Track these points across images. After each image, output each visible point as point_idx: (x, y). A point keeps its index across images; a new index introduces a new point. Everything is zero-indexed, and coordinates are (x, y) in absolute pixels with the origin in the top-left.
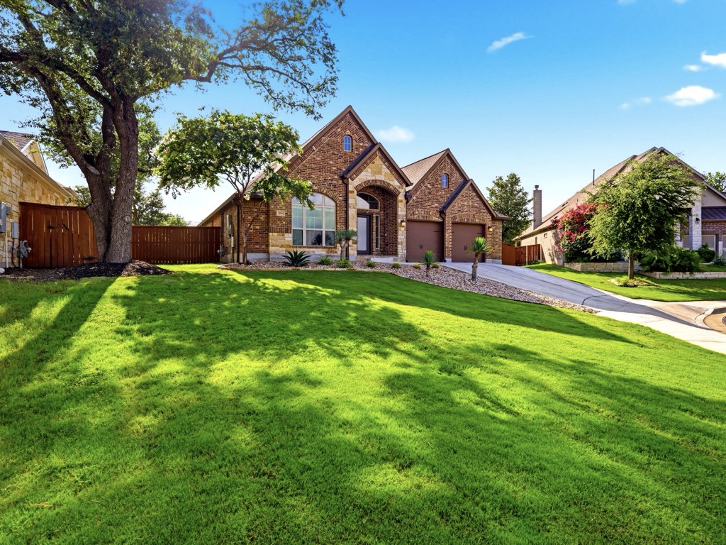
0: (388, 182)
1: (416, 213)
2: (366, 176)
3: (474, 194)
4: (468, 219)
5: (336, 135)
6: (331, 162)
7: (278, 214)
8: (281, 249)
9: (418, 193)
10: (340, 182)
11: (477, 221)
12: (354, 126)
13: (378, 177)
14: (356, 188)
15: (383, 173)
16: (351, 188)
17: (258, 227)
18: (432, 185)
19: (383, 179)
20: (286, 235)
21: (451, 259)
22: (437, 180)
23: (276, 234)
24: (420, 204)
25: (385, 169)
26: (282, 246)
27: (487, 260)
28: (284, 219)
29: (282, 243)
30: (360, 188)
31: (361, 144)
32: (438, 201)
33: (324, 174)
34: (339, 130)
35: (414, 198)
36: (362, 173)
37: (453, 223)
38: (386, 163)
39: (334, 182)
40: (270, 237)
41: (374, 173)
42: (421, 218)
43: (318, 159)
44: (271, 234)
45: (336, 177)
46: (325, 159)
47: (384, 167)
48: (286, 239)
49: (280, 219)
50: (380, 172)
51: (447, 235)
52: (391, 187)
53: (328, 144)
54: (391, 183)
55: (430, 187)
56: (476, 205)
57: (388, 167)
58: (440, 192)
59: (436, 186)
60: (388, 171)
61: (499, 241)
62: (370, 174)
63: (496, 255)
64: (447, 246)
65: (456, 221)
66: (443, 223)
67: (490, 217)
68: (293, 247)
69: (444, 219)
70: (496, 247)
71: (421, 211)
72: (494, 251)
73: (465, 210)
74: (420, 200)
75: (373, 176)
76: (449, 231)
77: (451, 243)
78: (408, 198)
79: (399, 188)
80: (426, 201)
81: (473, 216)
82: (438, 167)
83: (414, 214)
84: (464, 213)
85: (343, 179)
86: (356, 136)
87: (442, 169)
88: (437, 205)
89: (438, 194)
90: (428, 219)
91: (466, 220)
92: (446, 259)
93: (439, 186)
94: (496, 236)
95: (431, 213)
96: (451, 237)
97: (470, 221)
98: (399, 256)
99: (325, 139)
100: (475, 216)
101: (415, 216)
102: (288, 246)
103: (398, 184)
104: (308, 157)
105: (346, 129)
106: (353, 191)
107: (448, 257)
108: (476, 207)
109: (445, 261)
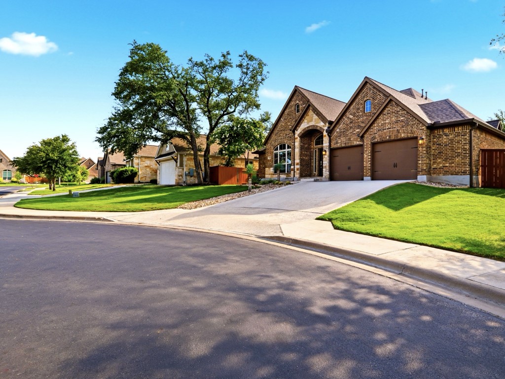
1: (339, 142)
2: (304, 126)
3: (399, 109)
4: (390, 137)
5: (291, 107)
9: (341, 126)
10: (292, 134)
12: (300, 97)
13: (312, 124)
14: (298, 135)
15: (314, 120)
16: (296, 136)
17: (263, 166)
18: (354, 115)
19: (314, 124)
20: (271, 168)
21: (369, 178)
22: (359, 109)
23: (267, 169)
24: (342, 133)
25: (315, 117)
26: (269, 175)
27: (418, 177)
28: (271, 160)
29: (270, 173)
30: (300, 135)
31: (304, 106)
32: (359, 127)
34: (293, 103)
35: (338, 130)
36: (302, 125)
37: (372, 144)
41: (308, 122)
42: (343, 145)
43: (283, 124)
45: (291, 132)
46: (286, 123)
47: (314, 115)
48: (271, 170)
49: (269, 161)
50: (312, 120)
51: (365, 156)
52: (318, 128)
53: (288, 114)
54: (318, 125)
55: (352, 117)
56: (402, 118)
57: (316, 115)
58: (362, 119)
59: (357, 114)
60: (316, 117)
61: (464, 152)
62: (306, 123)
63: (457, 169)
64: (365, 165)
65: (376, 140)
66: (361, 146)
67: (423, 128)
68: (274, 175)
69: (363, 141)
70: (457, 160)
71: (343, 139)
72: (453, 165)
73: (387, 127)
74: (343, 130)
75: (308, 124)
76: (367, 152)
77: (370, 162)
78: (330, 132)
79: (324, 126)
80: (347, 130)
81: (398, 131)
82: (359, 97)
83: (337, 143)
84: (385, 131)
85: (294, 132)
86: (302, 102)
87: (364, 97)
88: (358, 130)
89: (359, 120)
90: (349, 145)
91: (388, 138)
92: (365, 178)
93: (361, 113)
94: (456, 145)
95: (352, 139)
96: (370, 157)
97: (393, 138)
98: (324, 177)
99: (286, 112)
100: (401, 131)
101: (338, 145)
102: (272, 174)
103: (324, 124)
104: (279, 125)
105: (296, 101)
106: (297, 138)
107: (366, 176)
108: (402, 121)
109: (363, 180)
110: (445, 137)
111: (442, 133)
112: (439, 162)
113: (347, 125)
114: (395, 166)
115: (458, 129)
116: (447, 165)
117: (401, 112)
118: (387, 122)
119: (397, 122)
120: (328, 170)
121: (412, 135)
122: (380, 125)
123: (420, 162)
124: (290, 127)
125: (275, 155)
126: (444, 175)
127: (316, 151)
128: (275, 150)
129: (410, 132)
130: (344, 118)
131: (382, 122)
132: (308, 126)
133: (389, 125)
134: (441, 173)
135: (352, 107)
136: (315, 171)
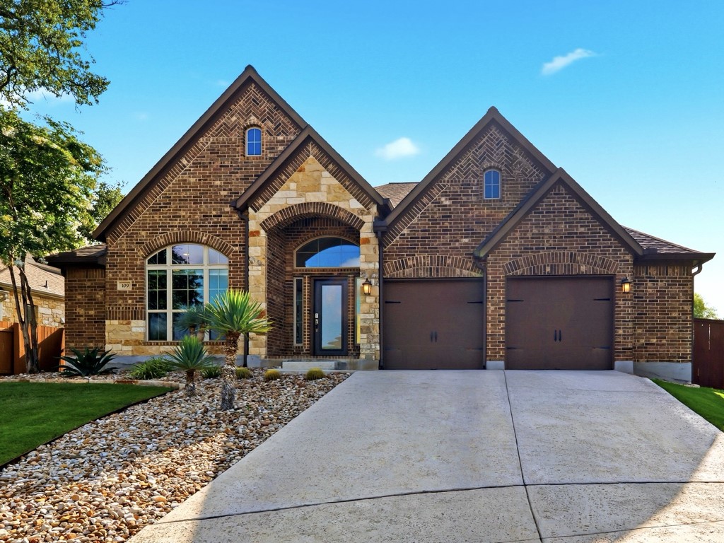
0: (336, 204)
1: (410, 263)
2: (286, 197)
3: (575, 205)
4: (553, 267)
5: (228, 129)
6: (218, 183)
7: (120, 287)
8: (125, 348)
9: (415, 220)
10: (236, 217)
11: (583, 268)
12: (265, 106)
13: (312, 197)
14: (263, 225)
15: (323, 188)
16: (253, 226)
17: (92, 313)
18: (454, 198)
19: (325, 200)
20: (134, 323)
21: (502, 363)
22: (468, 186)
23: (116, 322)
24: (419, 242)
25: (328, 179)
26: (127, 343)
27: (617, 363)
28: (131, 295)
29: (128, 338)
30: (271, 225)
31: (280, 138)
32: (469, 232)
33: (204, 206)
34: (234, 119)
35: (405, 231)
36: (278, 194)
37: (510, 279)
38: (331, 166)
39: (224, 219)
40: (107, 328)
41: (302, 191)
42: (422, 274)
43: (193, 180)
44: (107, 322)
45: (228, 209)
46: (205, 178)
47: (326, 174)
48: (134, 330)
49: (122, 295)
50: (316, 188)
51: (491, 308)
52: (342, 214)
53: (212, 151)
54: (341, 205)
55: (448, 203)
56: (582, 230)
57: (334, 174)
58: (476, 213)
59: (464, 198)
60: (335, 182)
61: (683, 317)
62: (294, 194)
63: (671, 350)
64: (489, 332)
65: (519, 272)
66: (480, 280)
67: (627, 257)
68: (145, 344)
69: (484, 270)
70: (671, 331)
71: (424, 259)
72: (664, 341)
73: (547, 245)
74: (420, 234)
75: (300, 196)
76: (496, 299)
77: (502, 325)
78: (382, 233)
79: (362, 212)
80: (435, 236)
81: (573, 258)
82: (470, 155)
83: (404, 266)
84: (542, 252)
85: (242, 211)
86: (270, 124)
87: (482, 159)
88: (466, 240)
89: (470, 215)
90: (441, 275)
91: (548, 269)
92: (489, 363)
93: (474, 199)
94: (670, 303)
95: (449, 261)
96: (502, 312)
97: (562, 271)
98: (363, 357)
99: (205, 142)
100: (579, 258)
101: (407, 270)
102: (137, 343)
103: (360, 206)
104: (173, 180)
105: (248, 115)
106: (257, 233)
107: (494, 358)
108: (582, 236)
109: (484, 368)
110: (650, 284)
111: (644, 275)
112: (640, 334)
113: (434, 221)
114: (558, 337)
115: (674, 271)
116: (655, 341)
117: (578, 215)
118: (546, 231)
119: (570, 235)
120: (377, 340)
121: (603, 271)
122: (529, 235)
123: (621, 332)
124: (224, 193)
125: (152, 278)
126: (648, 361)
127: (299, 282)
128: (152, 261)
129: (599, 262)
130: (425, 200)
131: (535, 231)
132: (302, 201)
133: (551, 242)
134: (642, 358)
135: (447, 177)
136: (299, 341)
